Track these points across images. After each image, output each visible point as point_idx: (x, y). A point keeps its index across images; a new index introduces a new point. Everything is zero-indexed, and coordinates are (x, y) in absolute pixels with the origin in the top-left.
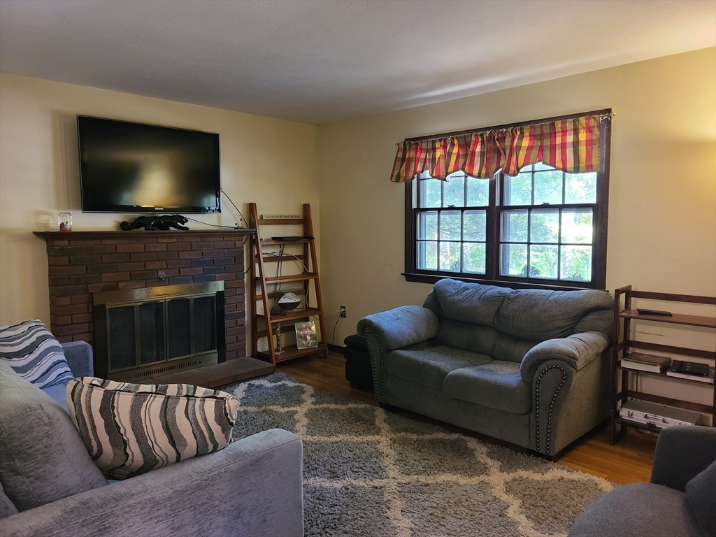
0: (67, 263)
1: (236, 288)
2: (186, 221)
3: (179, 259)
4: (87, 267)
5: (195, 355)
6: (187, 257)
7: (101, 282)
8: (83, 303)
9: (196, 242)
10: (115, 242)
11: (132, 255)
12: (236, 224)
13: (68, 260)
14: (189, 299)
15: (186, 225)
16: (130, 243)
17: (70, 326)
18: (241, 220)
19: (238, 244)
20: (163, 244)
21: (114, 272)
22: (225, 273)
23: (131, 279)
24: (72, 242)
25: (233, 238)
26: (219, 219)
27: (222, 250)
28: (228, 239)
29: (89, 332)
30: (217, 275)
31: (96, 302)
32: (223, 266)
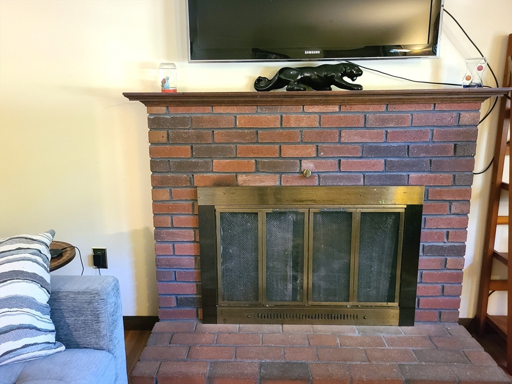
0: (165, 140)
1: (450, 202)
2: (360, 73)
3: (340, 142)
4: (192, 147)
5: (356, 303)
6: (357, 139)
7: (212, 172)
8: (187, 200)
9: (374, 113)
10: (233, 110)
11: (260, 132)
12: (468, 78)
13: (166, 136)
14: (351, 213)
15: (358, 81)
16: (257, 112)
17: (171, 230)
18: (480, 68)
19: (466, 117)
20: (312, 116)
21: (230, 158)
22: (431, 172)
23: (257, 171)
24: (172, 109)
25: (455, 106)
26: (437, 69)
27: (429, 129)
28: (444, 107)
29: (195, 241)
30: (412, 175)
31: (201, 202)
32: (428, 159)
